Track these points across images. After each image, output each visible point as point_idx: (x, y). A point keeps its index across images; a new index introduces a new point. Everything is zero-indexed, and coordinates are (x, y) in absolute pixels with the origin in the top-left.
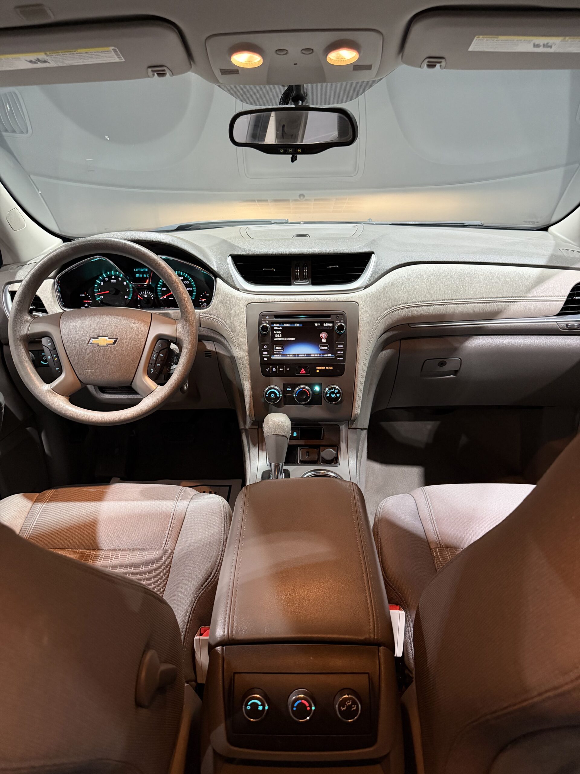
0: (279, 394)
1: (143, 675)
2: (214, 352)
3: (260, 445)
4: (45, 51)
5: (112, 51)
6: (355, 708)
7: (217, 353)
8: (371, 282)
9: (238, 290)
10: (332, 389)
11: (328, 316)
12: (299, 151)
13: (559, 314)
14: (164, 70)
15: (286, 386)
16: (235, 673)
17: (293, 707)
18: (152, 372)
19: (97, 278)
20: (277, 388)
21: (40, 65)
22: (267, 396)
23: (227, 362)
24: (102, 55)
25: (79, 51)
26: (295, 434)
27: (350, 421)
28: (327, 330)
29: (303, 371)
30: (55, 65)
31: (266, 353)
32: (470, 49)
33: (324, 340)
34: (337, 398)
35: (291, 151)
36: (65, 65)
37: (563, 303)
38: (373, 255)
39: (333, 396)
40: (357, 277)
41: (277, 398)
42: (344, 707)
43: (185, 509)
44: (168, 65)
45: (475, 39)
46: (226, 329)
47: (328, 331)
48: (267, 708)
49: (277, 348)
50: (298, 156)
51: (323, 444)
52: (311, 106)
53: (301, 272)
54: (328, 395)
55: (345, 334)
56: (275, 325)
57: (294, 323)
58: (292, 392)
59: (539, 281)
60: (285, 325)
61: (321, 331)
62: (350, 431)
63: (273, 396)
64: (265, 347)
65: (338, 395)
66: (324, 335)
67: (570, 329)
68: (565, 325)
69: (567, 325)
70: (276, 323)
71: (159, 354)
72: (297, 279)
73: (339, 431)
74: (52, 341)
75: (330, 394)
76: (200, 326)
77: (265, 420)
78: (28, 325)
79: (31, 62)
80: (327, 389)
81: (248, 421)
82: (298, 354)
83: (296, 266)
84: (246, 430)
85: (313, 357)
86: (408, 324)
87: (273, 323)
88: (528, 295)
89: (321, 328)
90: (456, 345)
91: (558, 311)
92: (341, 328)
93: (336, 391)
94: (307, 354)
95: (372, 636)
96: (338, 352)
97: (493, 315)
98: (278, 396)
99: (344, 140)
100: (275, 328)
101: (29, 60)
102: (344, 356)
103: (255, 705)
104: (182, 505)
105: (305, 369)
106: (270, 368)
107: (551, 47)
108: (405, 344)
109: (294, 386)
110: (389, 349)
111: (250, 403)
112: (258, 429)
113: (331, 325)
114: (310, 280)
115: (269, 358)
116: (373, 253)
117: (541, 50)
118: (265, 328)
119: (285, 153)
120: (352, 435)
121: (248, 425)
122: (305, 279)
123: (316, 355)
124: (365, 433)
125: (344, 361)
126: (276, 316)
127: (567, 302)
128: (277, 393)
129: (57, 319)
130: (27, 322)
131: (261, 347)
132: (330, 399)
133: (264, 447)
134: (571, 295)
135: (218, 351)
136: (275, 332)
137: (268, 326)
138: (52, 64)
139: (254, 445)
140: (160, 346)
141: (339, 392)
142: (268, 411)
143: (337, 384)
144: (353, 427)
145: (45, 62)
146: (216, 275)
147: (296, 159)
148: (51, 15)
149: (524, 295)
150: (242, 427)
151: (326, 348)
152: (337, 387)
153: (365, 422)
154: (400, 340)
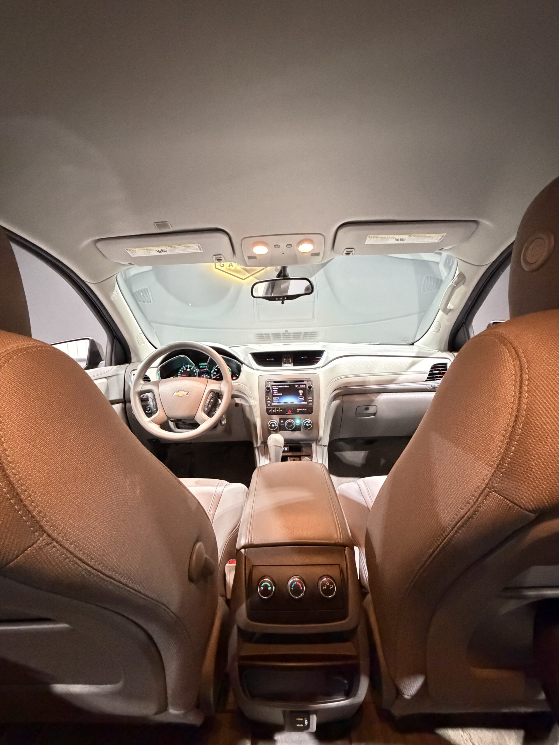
0: (277, 424)
1: (194, 557)
2: (240, 404)
3: (266, 456)
4: (165, 245)
5: (197, 246)
6: (332, 588)
7: (242, 404)
8: (324, 364)
9: (254, 369)
10: (307, 421)
11: (303, 381)
12: (286, 298)
13: (426, 381)
14: (221, 258)
15: (280, 420)
16: (253, 566)
17: (291, 587)
18: (206, 410)
19: (180, 368)
20: (275, 421)
21: (163, 253)
22: (270, 425)
23: (247, 409)
24: (193, 248)
25: (182, 246)
26: (286, 449)
27: (318, 440)
28: (302, 389)
29: (290, 411)
30: (170, 254)
31: (269, 401)
32: (366, 243)
33: (301, 394)
34: (309, 427)
35: (281, 299)
36: (175, 253)
37: (428, 374)
38: (325, 352)
39: (307, 425)
40: (317, 362)
41: (275, 427)
42: (324, 587)
43: (221, 492)
44: (223, 254)
45: (368, 237)
46: (247, 390)
47: (304, 389)
48: (274, 588)
49: (275, 399)
50: (285, 301)
51: (302, 454)
52: (291, 278)
53: (287, 360)
54: (304, 424)
55: (312, 391)
56: (274, 387)
57: (284, 385)
58: (284, 423)
59: (413, 364)
60: (279, 387)
61: (299, 389)
62: (318, 447)
63: (273, 425)
64: (269, 398)
65: (310, 424)
66: (301, 392)
67: (433, 388)
68: (431, 386)
69: (432, 386)
70: (275, 385)
71: (210, 400)
72: (285, 363)
73: (311, 446)
74: (154, 395)
75: (306, 424)
76: (233, 390)
77: (269, 438)
78: (142, 385)
79: (158, 251)
80: (304, 421)
81: (259, 442)
82: (287, 402)
83: (285, 357)
84: (258, 448)
85: (295, 403)
86: (346, 387)
87: (273, 385)
88: (407, 371)
89: (299, 388)
90: (373, 398)
91: (426, 379)
92: (310, 387)
93: (309, 422)
94: (292, 402)
95: (340, 541)
96: (309, 400)
97: (391, 382)
98: (276, 425)
99: (307, 292)
100: (274, 388)
101: (157, 250)
102: (312, 403)
103: (266, 587)
104: (220, 489)
105: (291, 410)
106: (271, 409)
107: (404, 240)
108: (346, 398)
109: (285, 420)
110: (338, 400)
111: (260, 432)
112: (264, 447)
113: (305, 386)
114: (292, 364)
115: (271, 404)
116: (325, 351)
117: (399, 242)
118: (268, 388)
119: (279, 300)
120: (319, 449)
121: (259, 444)
122: (290, 363)
123: (297, 403)
124: (326, 448)
125: (312, 405)
126: (275, 382)
127: (429, 375)
128: (276, 424)
129: (157, 384)
130: (141, 384)
131: (266, 398)
132: (305, 427)
133: (268, 457)
134: (431, 371)
135: (242, 403)
136: (274, 391)
137: (270, 387)
138: (168, 253)
139: (262, 456)
140: (212, 395)
141: (310, 423)
142: (270, 433)
143: (310, 418)
144: (320, 444)
145: (165, 252)
146: (242, 363)
147: (284, 303)
148: (171, 228)
149: (406, 371)
150: (255, 445)
151: (302, 398)
152: (309, 420)
153: (326, 441)
154: (343, 396)
